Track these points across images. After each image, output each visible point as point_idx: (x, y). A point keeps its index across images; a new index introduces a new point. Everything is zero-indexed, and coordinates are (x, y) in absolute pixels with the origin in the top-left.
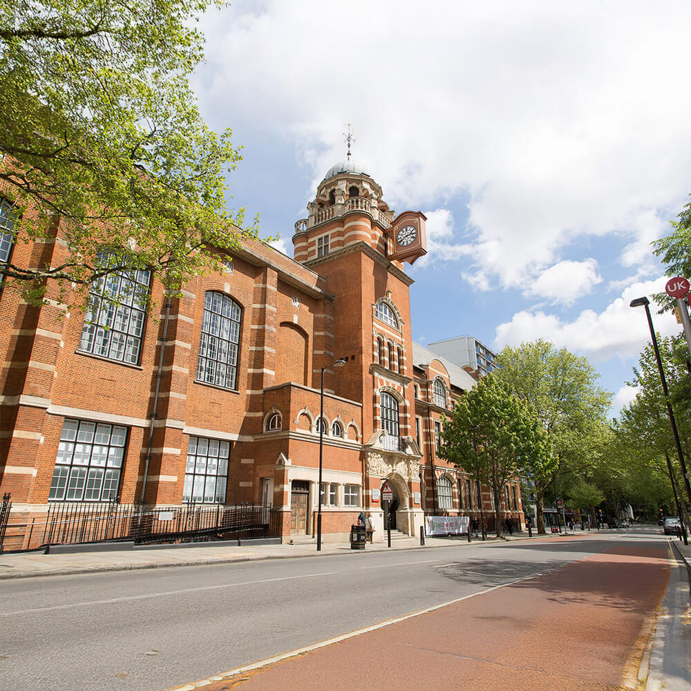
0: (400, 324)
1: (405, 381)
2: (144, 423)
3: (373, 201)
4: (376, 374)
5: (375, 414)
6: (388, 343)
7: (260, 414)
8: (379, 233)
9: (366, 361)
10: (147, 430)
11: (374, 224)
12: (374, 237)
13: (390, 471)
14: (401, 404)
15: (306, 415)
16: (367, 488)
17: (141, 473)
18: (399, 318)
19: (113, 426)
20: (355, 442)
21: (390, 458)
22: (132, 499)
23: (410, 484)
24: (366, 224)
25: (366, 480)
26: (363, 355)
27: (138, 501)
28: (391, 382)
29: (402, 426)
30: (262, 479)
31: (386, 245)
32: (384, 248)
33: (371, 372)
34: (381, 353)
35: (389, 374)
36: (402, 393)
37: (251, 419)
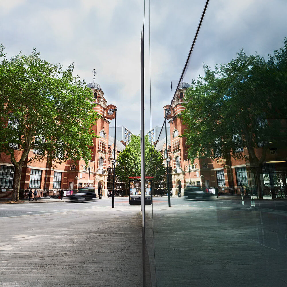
0: (106, 136)
1: (106, 153)
2: (46, 169)
3: (102, 99)
4: (99, 152)
5: (98, 164)
6: (100, 142)
7: (70, 165)
8: (102, 110)
9: (97, 149)
10: (46, 171)
11: (101, 107)
12: (101, 111)
13: (100, 179)
14: (104, 160)
15: (82, 166)
16: (95, 184)
17: (45, 182)
18: (106, 135)
19: (39, 170)
20: (93, 172)
21: (101, 176)
22: (43, 188)
23: (105, 182)
24: (99, 107)
25: (95, 182)
26: (96, 148)
27: (44, 188)
28: (102, 154)
29: (104, 167)
30: (70, 183)
31: (104, 113)
32: (103, 114)
33: (98, 152)
34: (100, 146)
35: (102, 152)
36: (105, 157)
37: (67, 166)
